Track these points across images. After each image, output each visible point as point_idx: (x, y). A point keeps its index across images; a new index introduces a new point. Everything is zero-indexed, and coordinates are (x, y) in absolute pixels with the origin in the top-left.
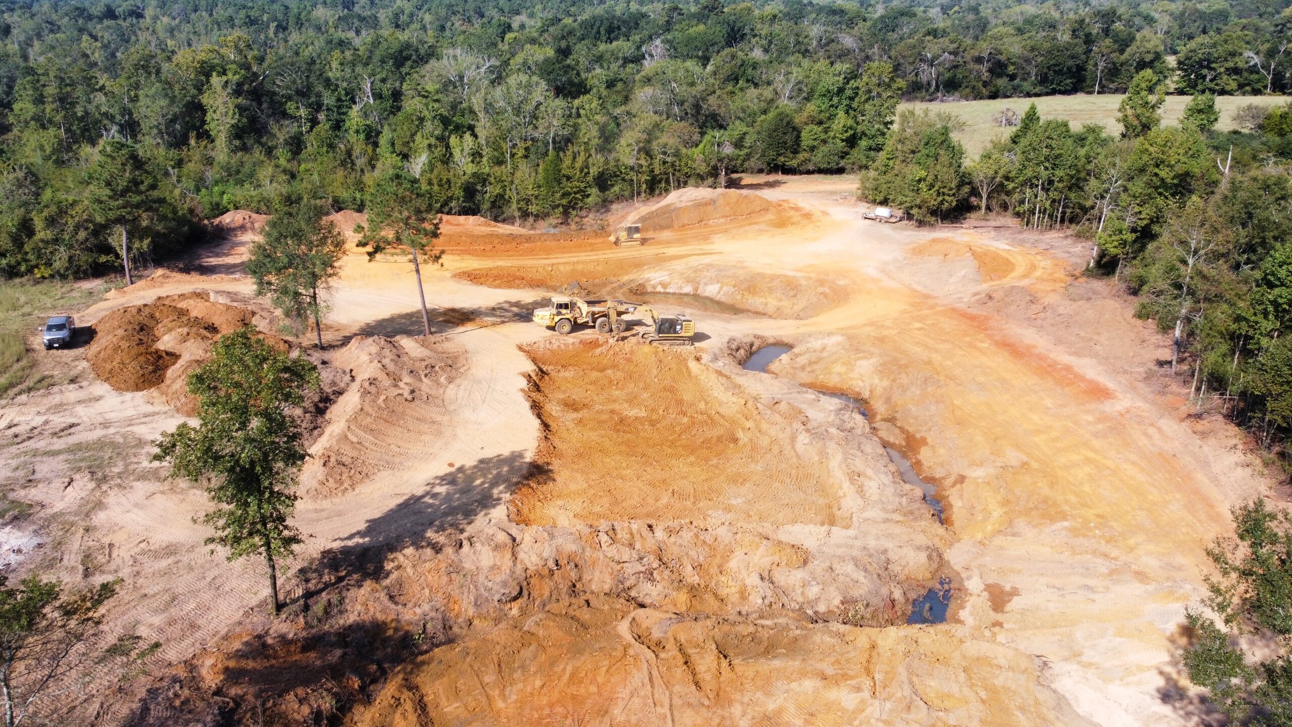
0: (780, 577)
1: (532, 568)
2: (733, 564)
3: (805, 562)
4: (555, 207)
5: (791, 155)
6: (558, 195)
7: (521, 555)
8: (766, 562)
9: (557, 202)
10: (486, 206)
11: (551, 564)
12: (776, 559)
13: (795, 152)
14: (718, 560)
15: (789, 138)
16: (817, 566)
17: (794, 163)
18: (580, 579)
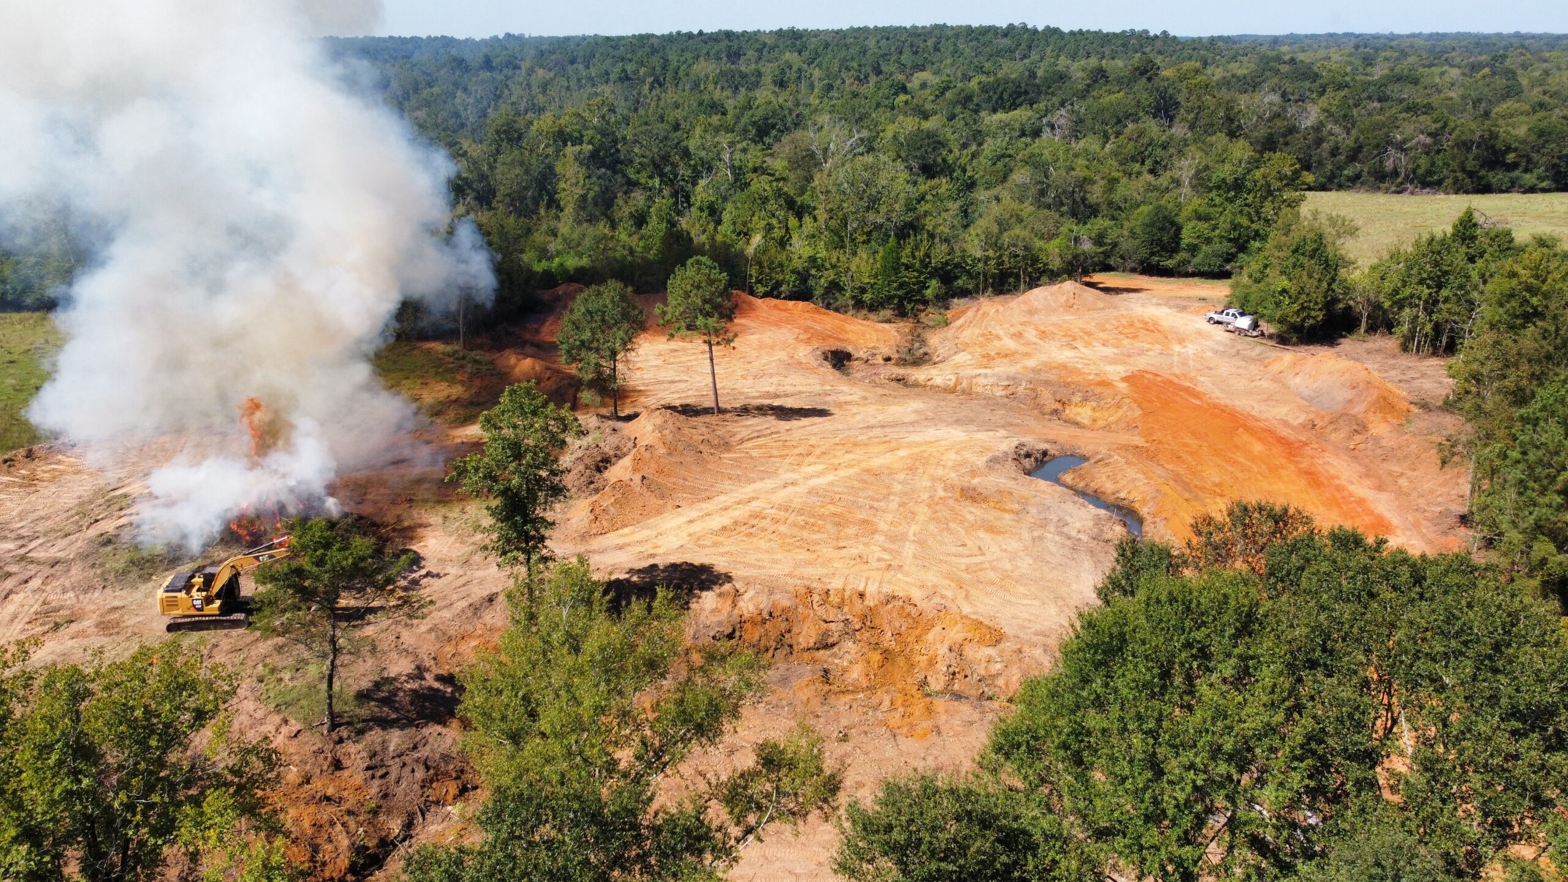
0: (969, 652)
1: (746, 616)
2: (930, 636)
3: (998, 641)
4: (890, 298)
5: (1168, 255)
6: (894, 285)
7: (741, 604)
8: (959, 637)
9: (892, 292)
10: (818, 292)
11: (766, 615)
12: (970, 636)
13: (1173, 251)
14: (917, 632)
15: (1167, 235)
16: (1007, 646)
17: (1170, 263)
18: (789, 631)
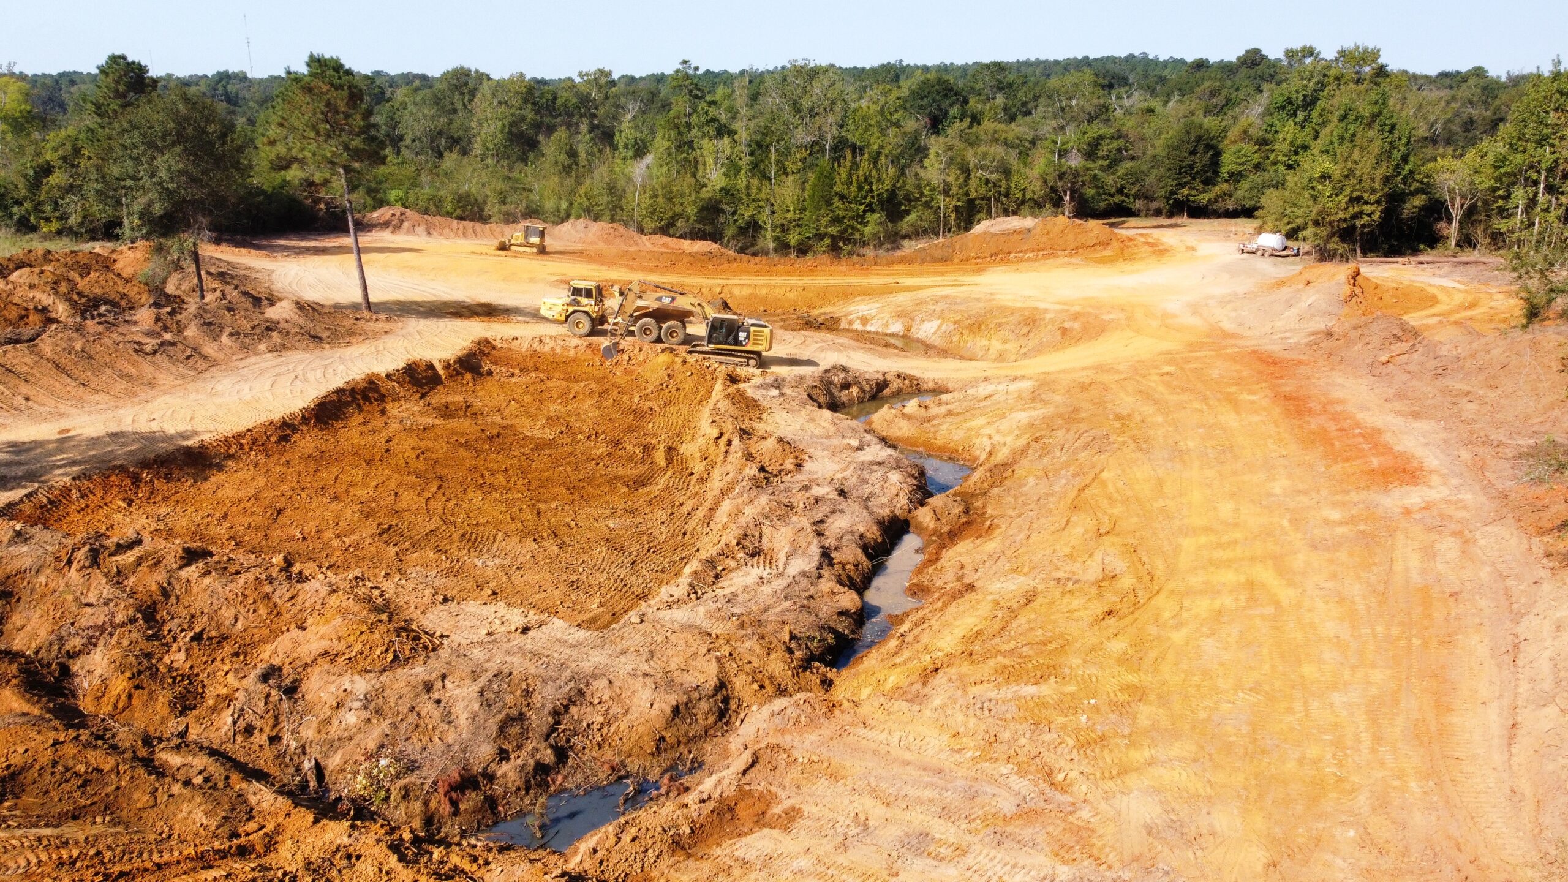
4: (820, 237)
5: (1201, 187)
6: (825, 221)
9: (822, 230)
10: (730, 232)
13: (1209, 182)
15: (1201, 160)
17: (1203, 198)
